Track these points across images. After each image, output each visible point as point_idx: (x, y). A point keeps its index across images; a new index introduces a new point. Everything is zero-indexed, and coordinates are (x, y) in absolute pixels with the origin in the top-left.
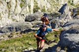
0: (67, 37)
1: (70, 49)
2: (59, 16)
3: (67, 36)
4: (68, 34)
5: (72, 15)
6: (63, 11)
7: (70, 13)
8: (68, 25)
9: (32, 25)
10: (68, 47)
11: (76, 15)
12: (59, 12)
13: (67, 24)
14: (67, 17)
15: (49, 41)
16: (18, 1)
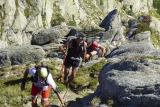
0: (113, 78)
1: (119, 102)
2: (101, 36)
3: (113, 75)
4: (115, 72)
5: (127, 34)
6: (109, 25)
7: (122, 29)
8: (118, 54)
9: (44, 53)
10: (115, 98)
11: (134, 34)
12: (101, 25)
13: (116, 52)
14: (117, 37)
15: (79, 86)
16: (20, 4)
